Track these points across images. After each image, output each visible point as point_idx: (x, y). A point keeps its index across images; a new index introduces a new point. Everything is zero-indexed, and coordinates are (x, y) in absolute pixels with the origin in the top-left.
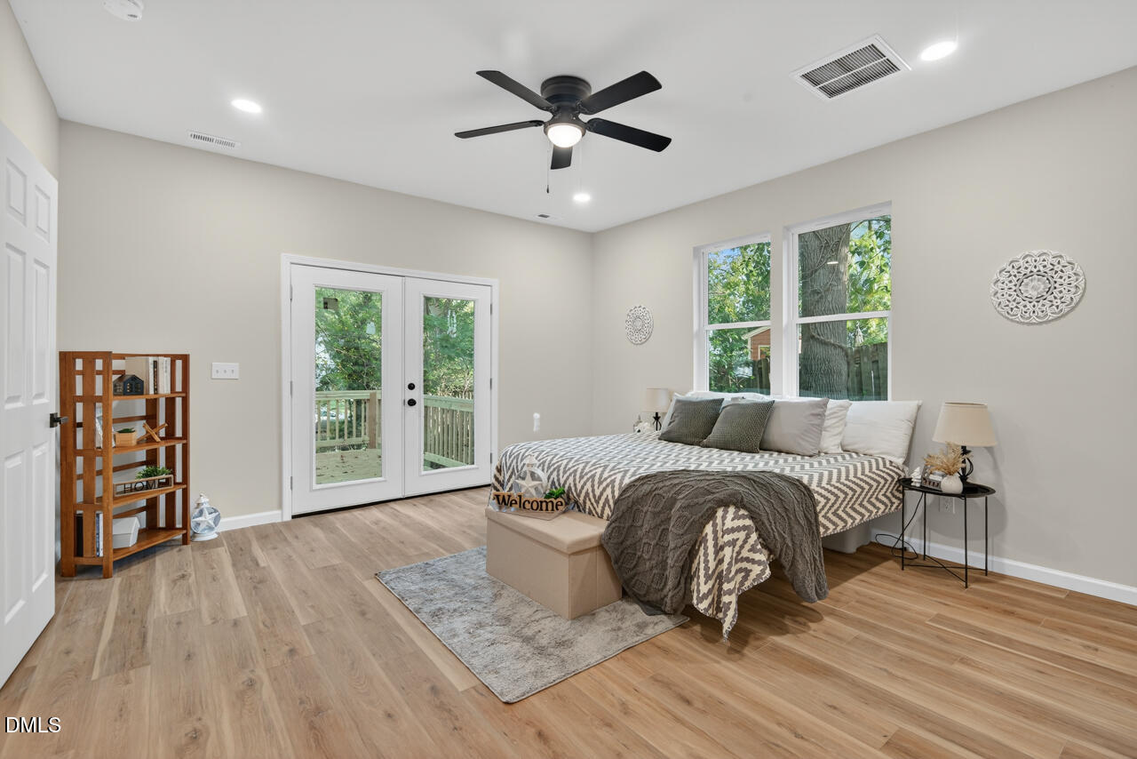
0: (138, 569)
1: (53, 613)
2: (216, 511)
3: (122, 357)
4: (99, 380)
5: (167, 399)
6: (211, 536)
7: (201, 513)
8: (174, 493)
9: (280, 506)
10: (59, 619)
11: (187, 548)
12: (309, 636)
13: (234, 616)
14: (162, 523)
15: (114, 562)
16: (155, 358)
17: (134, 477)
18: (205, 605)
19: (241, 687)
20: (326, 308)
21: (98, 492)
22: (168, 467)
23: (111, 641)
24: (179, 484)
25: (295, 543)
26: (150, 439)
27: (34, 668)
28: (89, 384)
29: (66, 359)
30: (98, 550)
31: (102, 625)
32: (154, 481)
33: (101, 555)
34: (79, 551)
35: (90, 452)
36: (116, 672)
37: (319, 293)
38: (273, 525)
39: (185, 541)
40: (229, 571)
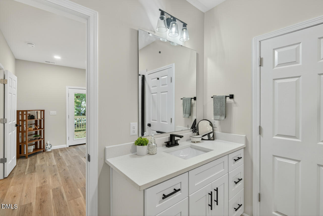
0: (33, 157)
1: (16, 164)
2: (51, 145)
3: (29, 111)
4: (25, 116)
5: (40, 120)
6: (50, 150)
7: (47, 145)
8: (41, 141)
9: (66, 144)
10: (17, 165)
11: (44, 153)
12: (68, 168)
13: (53, 164)
14: (38, 147)
15: (28, 155)
16: (37, 111)
17: (32, 137)
18: (47, 163)
19: (54, 175)
20: (77, 98)
21: (25, 140)
22: (40, 135)
23: (28, 169)
24: (42, 139)
25: (69, 151)
26: (36, 129)
27: (14, 173)
28: (23, 117)
29: (18, 112)
30: (25, 153)
31: (26, 166)
32: (37, 138)
33: (25, 154)
34: (20, 153)
35: (23, 132)
36: (30, 173)
37: (75, 95)
38: (64, 148)
39: (44, 151)
40: (53, 157)
